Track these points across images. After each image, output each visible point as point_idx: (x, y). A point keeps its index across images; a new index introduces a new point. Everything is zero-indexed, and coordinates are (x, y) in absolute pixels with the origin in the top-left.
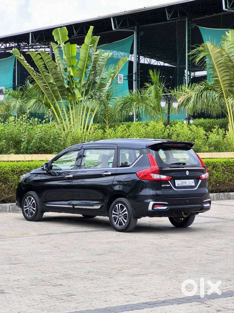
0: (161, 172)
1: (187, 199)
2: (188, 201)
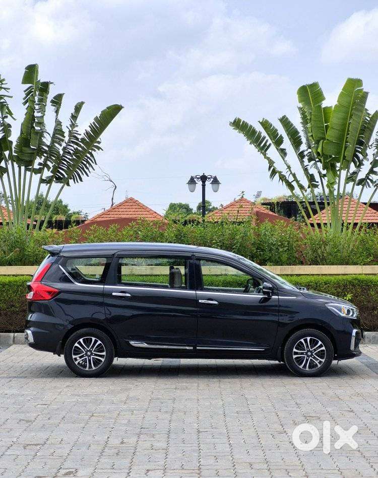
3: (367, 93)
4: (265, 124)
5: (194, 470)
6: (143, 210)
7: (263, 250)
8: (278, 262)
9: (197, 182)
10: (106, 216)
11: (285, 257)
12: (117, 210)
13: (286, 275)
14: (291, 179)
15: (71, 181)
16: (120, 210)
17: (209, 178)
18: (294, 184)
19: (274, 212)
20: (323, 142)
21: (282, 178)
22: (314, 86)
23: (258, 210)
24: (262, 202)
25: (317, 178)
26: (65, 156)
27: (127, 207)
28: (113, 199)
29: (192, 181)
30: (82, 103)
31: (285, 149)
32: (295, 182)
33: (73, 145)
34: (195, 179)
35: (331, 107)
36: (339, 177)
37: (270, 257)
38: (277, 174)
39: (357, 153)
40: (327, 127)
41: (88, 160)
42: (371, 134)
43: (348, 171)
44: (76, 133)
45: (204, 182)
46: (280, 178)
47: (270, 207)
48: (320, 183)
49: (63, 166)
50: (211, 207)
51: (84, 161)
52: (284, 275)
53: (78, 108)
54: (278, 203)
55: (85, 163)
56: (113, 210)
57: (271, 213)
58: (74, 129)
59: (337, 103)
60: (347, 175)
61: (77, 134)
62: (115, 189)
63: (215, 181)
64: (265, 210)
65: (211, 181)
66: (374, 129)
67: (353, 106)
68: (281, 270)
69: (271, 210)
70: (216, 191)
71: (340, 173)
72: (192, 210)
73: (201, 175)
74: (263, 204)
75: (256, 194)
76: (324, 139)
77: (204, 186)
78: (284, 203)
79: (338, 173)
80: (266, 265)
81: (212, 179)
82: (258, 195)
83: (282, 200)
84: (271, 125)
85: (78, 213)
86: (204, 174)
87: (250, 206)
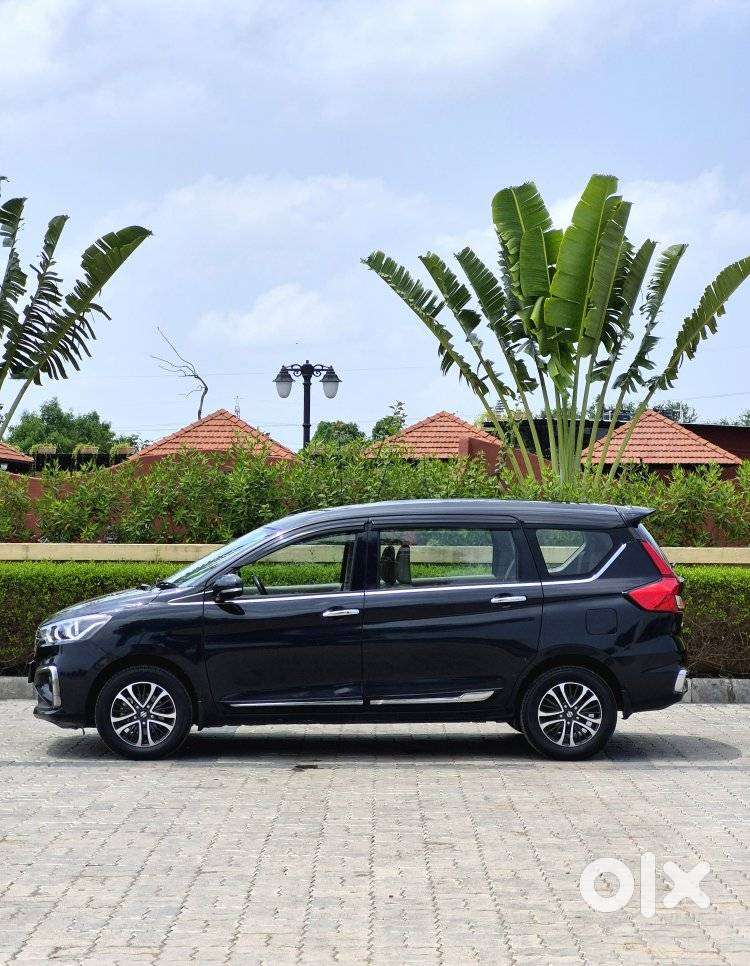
3: (629, 205)
4: (433, 264)
5: (149, 947)
9: (293, 377)
14: (482, 373)
15: (44, 376)
16: (200, 434)
17: (318, 370)
18: (488, 383)
20: (543, 302)
21: (465, 370)
22: (527, 190)
25: (532, 371)
26: (31, 325)
27: (213, 428)
29: (284, 376)
30: (64, 219)
32: (489, 379)
33: (45, 301)
34: (291, 373)
35: (561, 231)
36: (577, 369)
38: (456, 362)
39: (611, 323)
40: (552, 271)
41: (77, 331)
42: (637, 287)
43: (593, 359)
44: (52, 278)
45: (307, 379)
46: (462, 371)
48: (538, 381)
49: (26, 344)
51: (70, 334)
53: (55, 229)
55: (71, 338)
56: (187, 434)
58: (48, 270)
59: (571, 224)
60: (591, 367)
61: (56, 280)
62: (205, 392)
63: (331, 377)
65: (322, 377)
66: (643, 275)
67: (601, 231)
70: (331, 396)
71: (578, 362)
72: (363, 435)
73: (302, 364)
76: (547, 294)
77: (307, 386)
79: (575, 362)
81: (324, 373)
84: (444, 266)
86: (307, 362)
87: (459, 429)
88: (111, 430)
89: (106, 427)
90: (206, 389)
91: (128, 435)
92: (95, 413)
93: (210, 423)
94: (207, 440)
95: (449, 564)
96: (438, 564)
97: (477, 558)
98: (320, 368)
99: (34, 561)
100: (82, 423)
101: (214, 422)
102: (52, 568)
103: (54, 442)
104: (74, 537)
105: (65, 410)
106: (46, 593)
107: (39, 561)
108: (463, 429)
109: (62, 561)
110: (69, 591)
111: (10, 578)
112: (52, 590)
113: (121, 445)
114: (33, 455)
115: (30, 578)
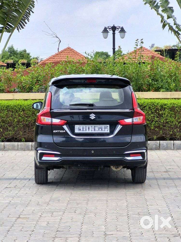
0: (53, 115)
1: (93, 149)
2: (93, 152)
6: (76, 55)
7: (157, 81)
8: (168, 89)
9: (109, 31)
10: (52, 59)
11: (173, 85)
12: (59, 55)
13: (174, 98)
16: (62, 55)
17: (118, 28)
19: (163, 56)
21: (171, 28)
23: (152, 54)
24: (155, 49)
27: (66, 53)
28: (58, 49)
29: (105, 31)
31: (172, 8)
34: (108, 29)
37: (162, 86)
38: (167, 25)
45: (114, 31)
46: (169, 29)
47: (161, 53)
50: (122, 54)
52: (173, 98)
54: (165, 50)
56: (57, 55)
57: (161, 57)
62: (60, 42)
63: (122, 30)
64: (157, 55)
65: (119, 31)
68: (170, 95)
69: (161, 55)
70: (123, 38)
72: (110, 56)
73: (112, 26)
74: (156, 51)
75: (151, 46)
77: (114, 34)
78: (169, 50)
80: (160, 91)
81: (120, 29)
82: (153, 46)
83: (169, 48)
85: (37, 58)
86: (114, 25)
87: (148, 52)
88: (30, 55)
89: (29, 54)
90: (60, 41)
91: (35, 57)
92: (25, 50)
93: (65, 51)
94: (64, 57)
95: (169, 99)
96: (165, 99)
97: (179, 96)
98: (118, 27)
99: (16, 100)
100: (21, 53)
101: (66, 51)
102: (23, 102)
103: (12, 59)
104: (30, 90)
105: (15, 49)
106: (21, 112)
107: (18, 100)
108: (149, 52)
109: (27, 100)
110: (30, 111)
111: (8, 106)
112: (23, 110)
113: (34, 60)
114: (6, 63)
115: (15, 106)
